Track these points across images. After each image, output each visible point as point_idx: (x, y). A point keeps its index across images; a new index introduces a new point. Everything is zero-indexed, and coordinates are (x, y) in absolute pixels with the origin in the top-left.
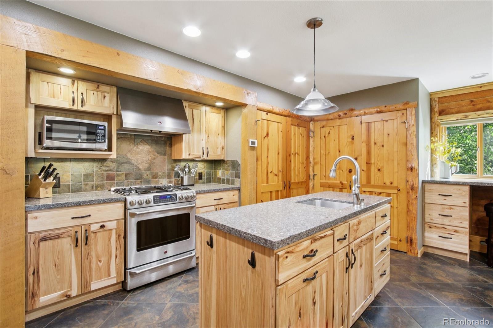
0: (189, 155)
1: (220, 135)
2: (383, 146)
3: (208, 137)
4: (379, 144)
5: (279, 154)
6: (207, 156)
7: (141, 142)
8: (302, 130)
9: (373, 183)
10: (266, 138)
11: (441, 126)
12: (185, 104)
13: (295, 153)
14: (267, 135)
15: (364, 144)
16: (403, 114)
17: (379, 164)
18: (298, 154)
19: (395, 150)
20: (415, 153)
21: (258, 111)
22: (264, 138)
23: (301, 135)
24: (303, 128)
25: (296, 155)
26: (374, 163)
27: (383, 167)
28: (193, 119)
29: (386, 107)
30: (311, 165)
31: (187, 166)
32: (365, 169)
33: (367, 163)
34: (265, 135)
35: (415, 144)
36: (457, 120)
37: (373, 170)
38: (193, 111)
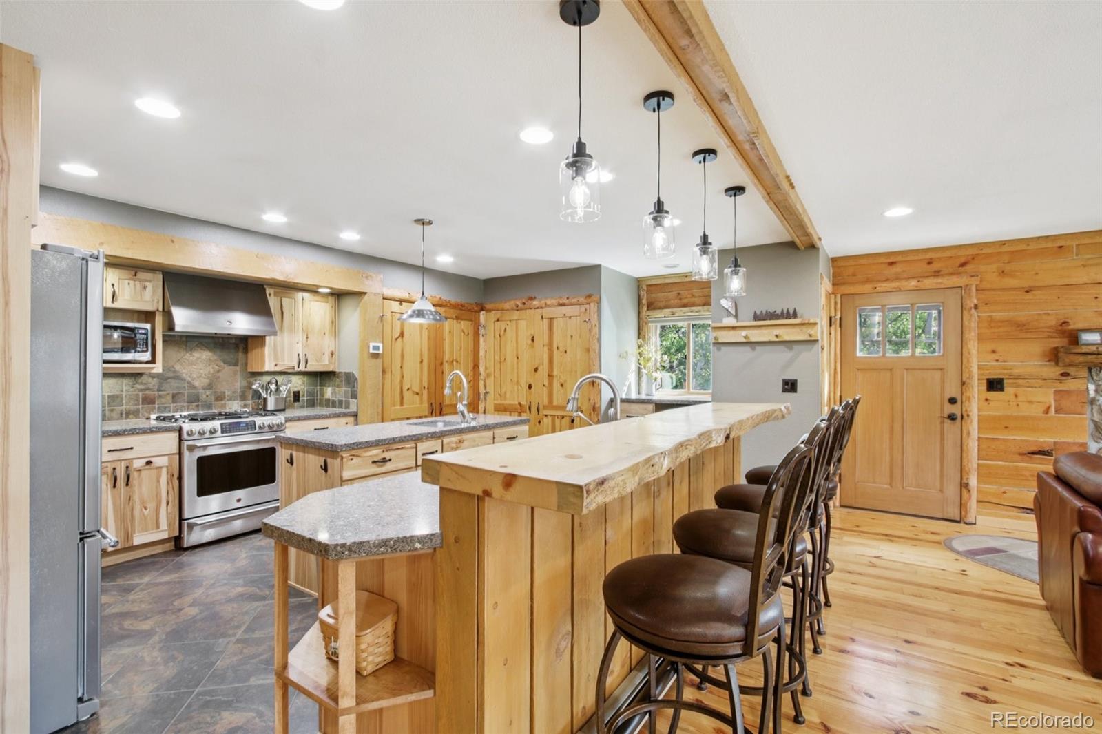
0: (276, 365)
1: (327, 334)
2: (566, 352)
3: (307, 338)
4: (562, 349)
5: (422, 362)
6: (306, 367)
7: (197, 346)
8: (464, 324)
9: (555, 403)
10: (399, 340)
11: (650, 324)
12: (268, 291)
13: (451, 359)
14: (402, 335)
15: (546, 349)
16: (586, 310)
17: (562, 377)
18: (457, 362)
19: (578, 358)
20: (597, 363)
21: (385, 300)
22: (396, 339)
23: (462, 334)
24: (467, 322)
25: (454, 363)
26: (557, 376)
27: (565, 381)
28: (282, 313)
29: (568, 298)
30: (482, 377)
31: (274, 381)
32: (546, 383)
33: (549, 375)
34: (397, 334)
35: (597, 351)
36: (665, 317)
37: (556, 385)
38: (281, 300)
